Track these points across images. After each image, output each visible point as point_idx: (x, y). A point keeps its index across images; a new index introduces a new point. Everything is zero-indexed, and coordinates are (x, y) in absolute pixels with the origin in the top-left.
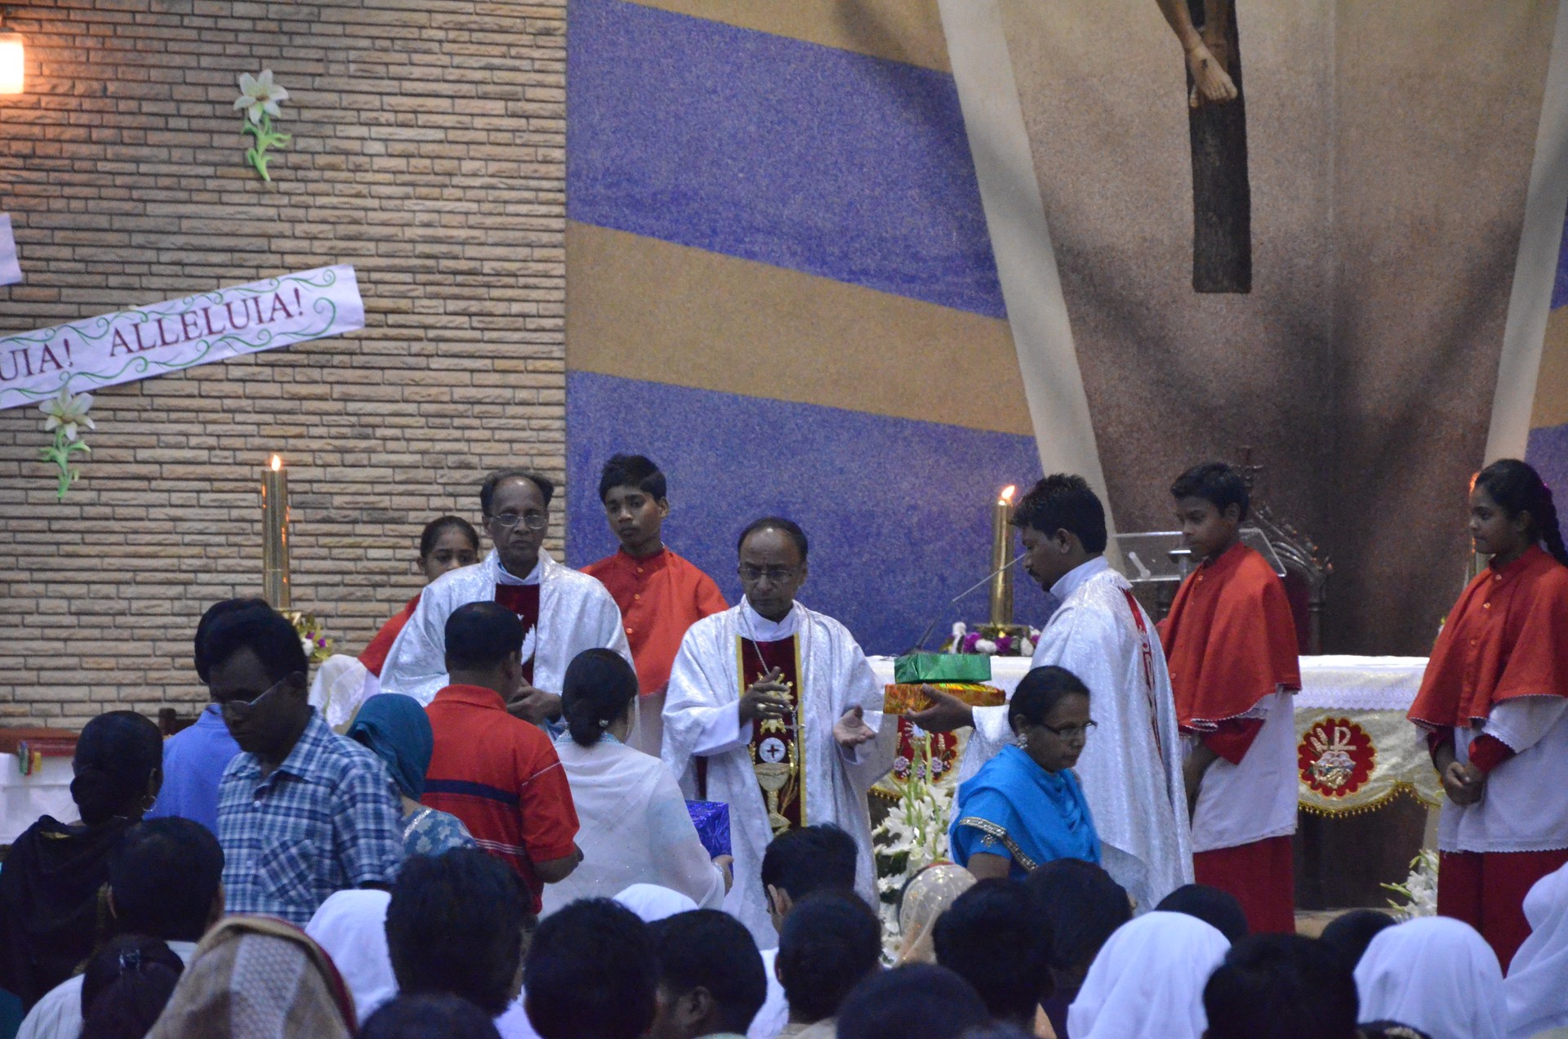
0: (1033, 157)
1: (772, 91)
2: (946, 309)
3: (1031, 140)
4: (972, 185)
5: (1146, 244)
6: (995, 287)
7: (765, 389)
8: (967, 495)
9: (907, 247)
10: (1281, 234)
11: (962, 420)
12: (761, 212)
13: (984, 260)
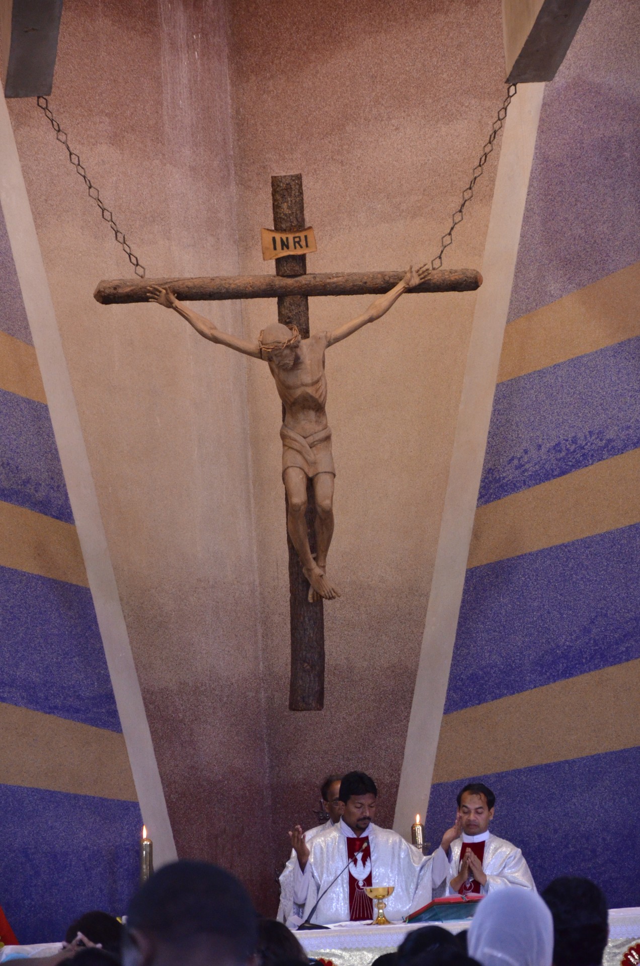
0: (129, 637)
1: (8, 600)
2: (94, 728)
3: (127, 626)
4: (102, 654)
5: (182, 686)
6: (116, 714)
7: (14, 781)
8: (110, 839)
9: (75, 692)
10: (240, 678)
11: (106, 794)
12: (6, 673)
13: (109, 698)
